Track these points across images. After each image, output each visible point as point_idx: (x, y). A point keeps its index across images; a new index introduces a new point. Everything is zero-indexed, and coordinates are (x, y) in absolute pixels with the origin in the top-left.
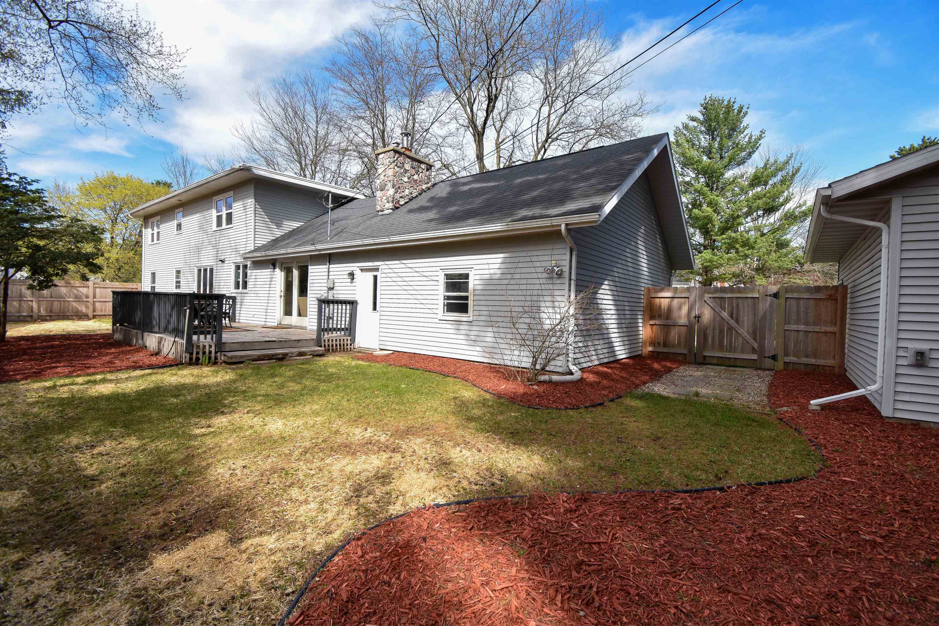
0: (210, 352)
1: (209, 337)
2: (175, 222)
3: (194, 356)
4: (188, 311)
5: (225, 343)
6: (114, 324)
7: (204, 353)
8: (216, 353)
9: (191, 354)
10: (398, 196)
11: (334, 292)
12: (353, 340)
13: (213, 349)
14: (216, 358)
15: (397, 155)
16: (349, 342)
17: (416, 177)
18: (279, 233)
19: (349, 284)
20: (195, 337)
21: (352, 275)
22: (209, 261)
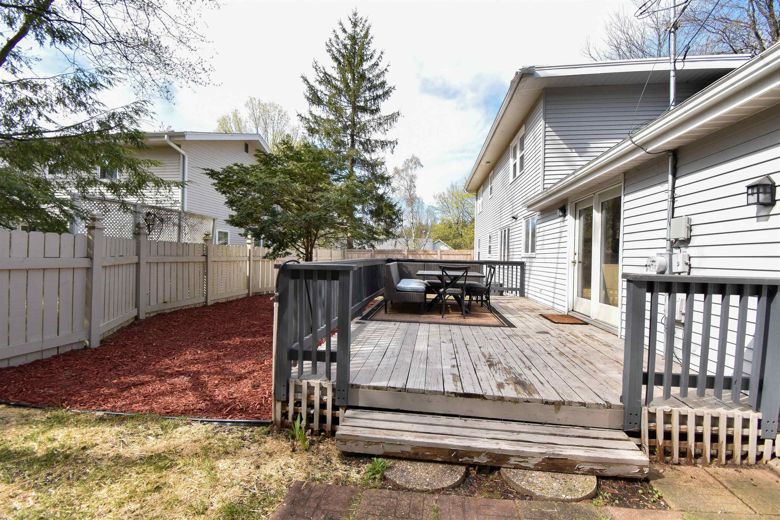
0: (323, 406)
1: (321, 367)
2: (489, 187)
3: (291, 408)
4: (276, 305)
5: (358, 387)
7: (310, 404)
8: (335, 408)
9: (285, 403)
11: (691, 251)
13: (328, 399)
19: (754, 224)
20: (293, 366)
22: (507, 221)
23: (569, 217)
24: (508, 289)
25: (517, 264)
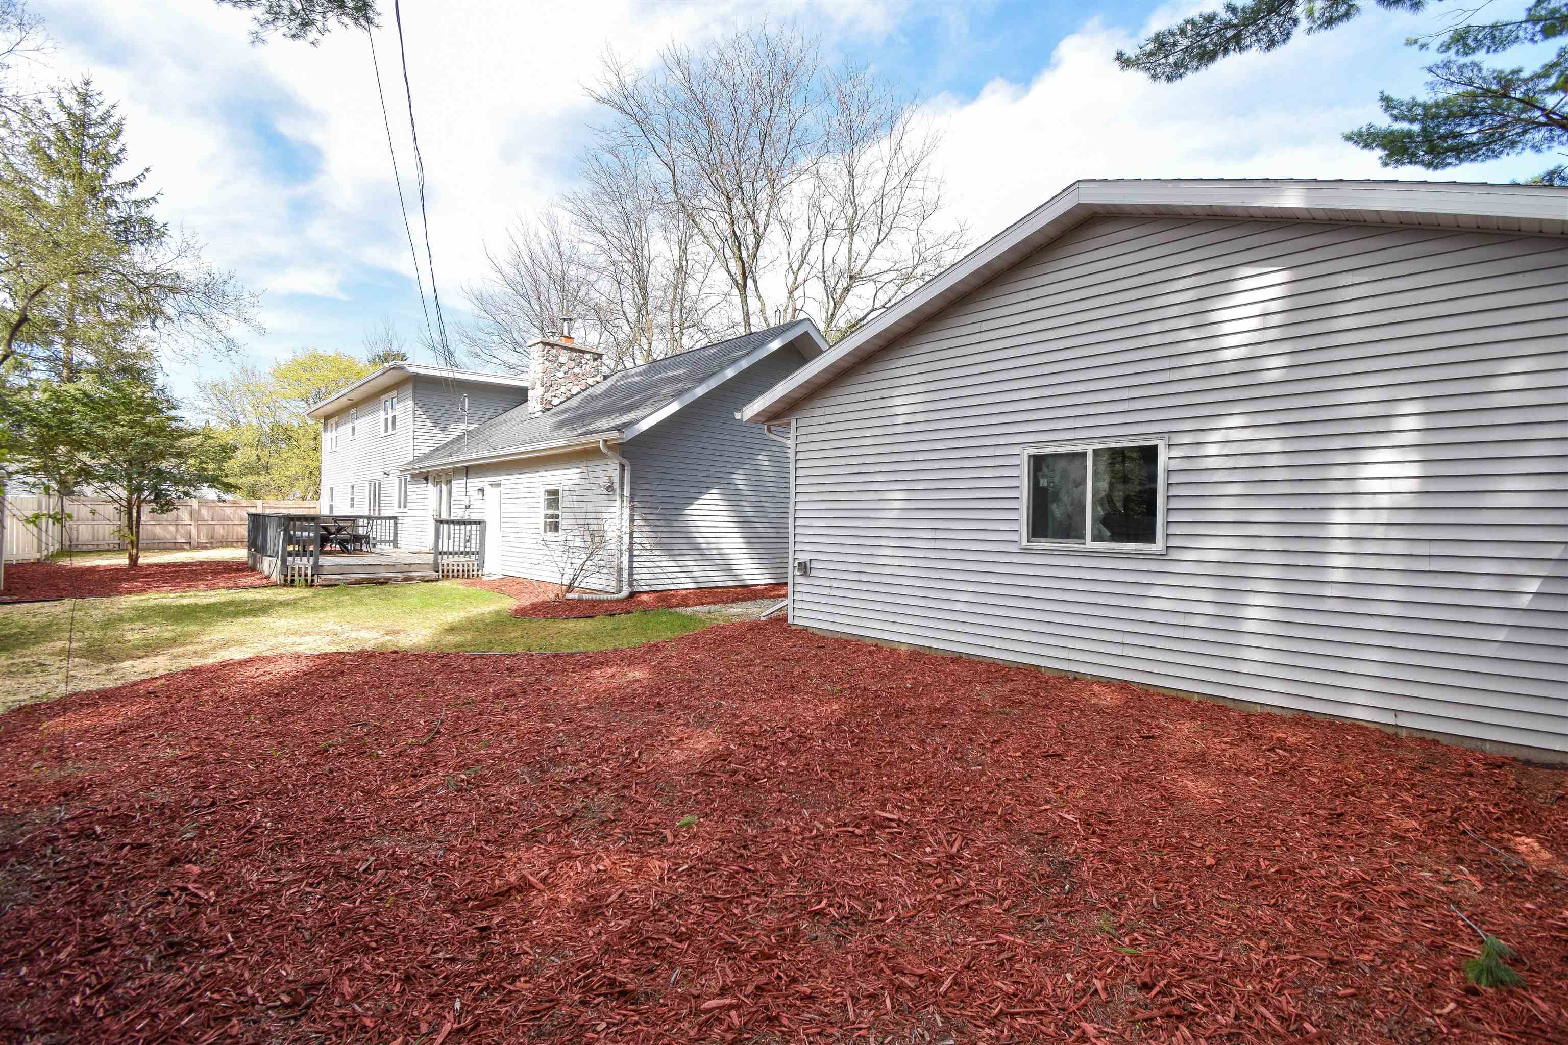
0: (306, 575)
1: (305, 559)
2: (350, 425)
3: (289, 578)
4: (282, 533)
5: (323, 566)
6: (249, 550)
7: (300, 575)
8: (313, 575)
9: (286, 575)
10: (548, 396)
11: (471, 510)
12: (482, 565)
13: (309, 572)
14: (313, 581)
15: (547, 348)
16: (476, 568)
17: (577, 370)
18: (443, 439)
19: (481, 502)
20: (290, 559)
21: (482, 491)
22: (377, 475)
23: (430, 485)
24: (381, 542)
25: (390, 518)
